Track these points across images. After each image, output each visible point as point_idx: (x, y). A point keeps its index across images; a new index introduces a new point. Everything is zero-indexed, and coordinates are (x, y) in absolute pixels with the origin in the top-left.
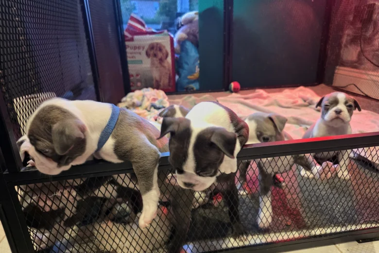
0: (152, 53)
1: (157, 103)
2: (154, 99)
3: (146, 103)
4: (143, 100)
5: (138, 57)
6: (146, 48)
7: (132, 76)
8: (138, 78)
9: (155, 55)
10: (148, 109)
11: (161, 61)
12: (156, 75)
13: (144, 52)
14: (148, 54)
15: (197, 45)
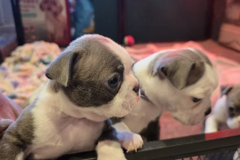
0: (46, 6)
1: (46, 58)
2: (44, 54)
3: (35, 58)
4: (31, 55)
5: (31, 11)
7: (27, 29)
8: (33, 31)
9: (49, 9)
10: (37, 64)
11: (56, 14)
12: (50, 28)
14: (42, 8)
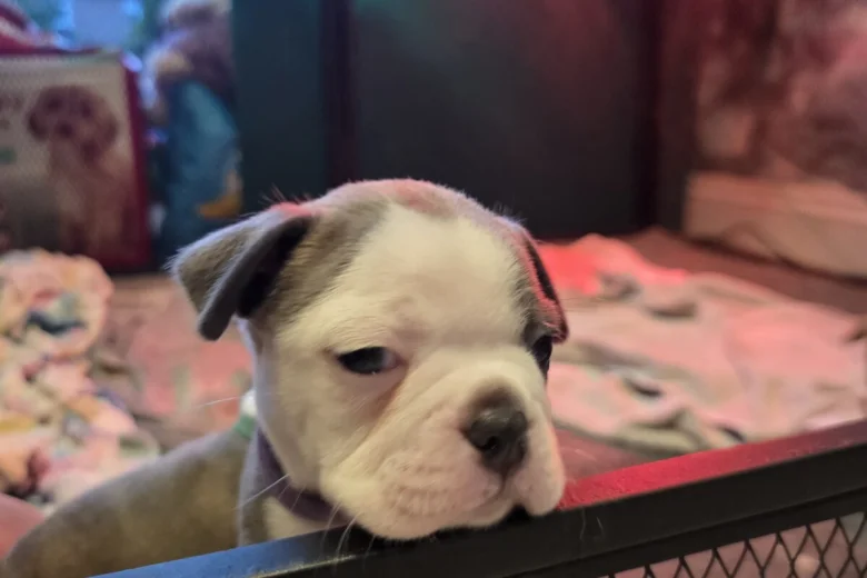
0: (52, 120)
1: (53, 309)
2: (46, 294)
3: (10, 311)
6: (29, 103)
9: (66, 131)
10: (17, 333)
11: (92, 152)
13: (18, 122)
14: (35, 127)
15: (227, 96)
